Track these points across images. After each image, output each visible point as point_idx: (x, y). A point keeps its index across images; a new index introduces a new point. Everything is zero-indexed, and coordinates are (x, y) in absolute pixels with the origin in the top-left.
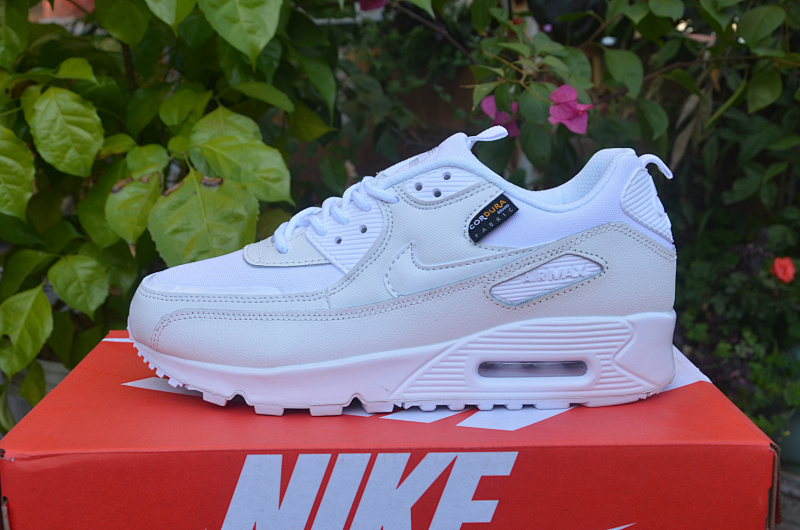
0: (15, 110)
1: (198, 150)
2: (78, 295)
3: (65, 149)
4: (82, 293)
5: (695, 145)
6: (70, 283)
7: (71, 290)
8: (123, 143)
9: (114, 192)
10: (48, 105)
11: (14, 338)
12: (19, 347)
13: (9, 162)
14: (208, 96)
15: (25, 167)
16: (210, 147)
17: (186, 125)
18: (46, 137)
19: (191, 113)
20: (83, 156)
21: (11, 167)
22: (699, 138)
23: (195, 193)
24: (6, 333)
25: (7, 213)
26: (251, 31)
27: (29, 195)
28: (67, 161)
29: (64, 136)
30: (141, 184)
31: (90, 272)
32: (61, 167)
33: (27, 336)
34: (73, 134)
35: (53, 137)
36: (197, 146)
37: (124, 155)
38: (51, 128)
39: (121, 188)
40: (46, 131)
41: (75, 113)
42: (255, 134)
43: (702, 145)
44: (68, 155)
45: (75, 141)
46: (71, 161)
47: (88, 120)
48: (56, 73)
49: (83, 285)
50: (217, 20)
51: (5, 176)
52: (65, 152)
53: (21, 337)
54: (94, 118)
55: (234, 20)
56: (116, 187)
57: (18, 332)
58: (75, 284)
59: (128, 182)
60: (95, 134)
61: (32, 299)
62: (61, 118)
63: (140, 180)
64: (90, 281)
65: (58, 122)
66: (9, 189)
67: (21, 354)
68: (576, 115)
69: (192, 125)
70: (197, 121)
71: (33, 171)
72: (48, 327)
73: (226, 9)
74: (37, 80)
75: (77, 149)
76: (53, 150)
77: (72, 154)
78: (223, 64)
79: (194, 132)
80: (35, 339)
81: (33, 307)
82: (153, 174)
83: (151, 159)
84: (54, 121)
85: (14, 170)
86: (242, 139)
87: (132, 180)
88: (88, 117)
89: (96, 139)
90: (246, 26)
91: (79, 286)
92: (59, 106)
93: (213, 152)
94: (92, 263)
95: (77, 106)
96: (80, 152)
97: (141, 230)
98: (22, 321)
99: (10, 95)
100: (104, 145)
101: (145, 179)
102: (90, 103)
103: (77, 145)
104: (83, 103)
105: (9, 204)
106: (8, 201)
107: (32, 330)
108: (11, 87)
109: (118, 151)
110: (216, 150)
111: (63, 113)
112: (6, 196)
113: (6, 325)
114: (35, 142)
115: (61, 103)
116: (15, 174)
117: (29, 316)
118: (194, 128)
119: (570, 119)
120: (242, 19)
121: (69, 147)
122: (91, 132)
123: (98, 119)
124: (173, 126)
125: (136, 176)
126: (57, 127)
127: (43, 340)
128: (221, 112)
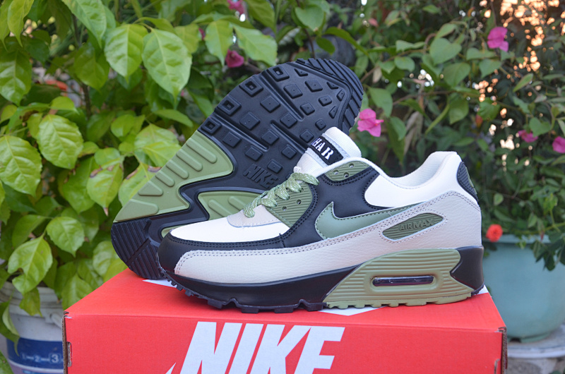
0: (24, 129)
1: (140, 151)
2: (66, 241)
3: (59, 152)
4: (67, 240)
5: (414, 143)
6: (61, 234)
7: (61, 238)
8: (92, 148)
9: (91, 177)
10: (47, 126)
11: (26, 270)
12: (29, 275)
13: (26, 160)
14: (142, 118)
15: (35, 163)
16: (149, 149)
17: (130, 136)
18: (47, 145)
19: (132, 129)
20: (70, 156)
21: (27, 164)
22: (416, 139)
23: (145, 176)
24: (21, 267)
25: (24, 192)
26: (174, 80)
27: (38, 181)
28: (60, 159)
29: (58, 144)
30: (107, 171)
31: (72, 227)
32: (57, 163)
33: (35, 268)
34: (64, 143)
35: (51, 145)
36: (140, 148)
37: (93, 155)
38: (50, 139)
39: (95, 175)
40: (46, 142)
41: (64, 130)
42: (174, 140)
43: (417, 142)
44: (61, 156)
45: (65, 147)
46: (63, 160)
47: (73, 134)
48: (50, 106)
49: (68, 235)
50: (154, 73)
51: (23, 169)
52: (59, 154)
53: (31, 269)
54: (77, 133)
55: (163, 73)
56: (92, 174)
57: (29, 266)
58: (63, 235)
59: (99, 171)
60: (78, 143)
61: (37, 245)
62: (55, 133)
63: (107, 169)
64: (72, 232)
65: (54, 136)
66: (25, 178)
67: (31, 279)
68: (374, 126)
69: (135, 136)
70: (138, 133)
71: (41, 166)
72: (49, 261)
73: (159, 67)
74: (39, 110)
75: (66, 152)
76: (51, 153)
77: (62, 155)
78: (148, 99)
79: (136, 140)
80: (41, 269)
81: (38, 250)
82: (115, 165)
83: (109, 157)
84: (51, 135)
85: (29, 165)
86: (166, 143)
87: (102, 169)
88: (74, 132)
89: (78, 146)
90: (171, 77)
91: (66, 236)
92: (55, 126)
93: (150, 151)
94: (73, 221)
95: (66, 126)
96: (68, 154)
97: (111, 199)
98: (31, 259)
99: (22, 120)
100: (84, 149)
101: (110, 168)
102: (75, 124)
103: (66, 149)
104: (69, 124)
105: (25, 186)
106: (24, 184)
107: (38, 264)
108: (23, 115)
109: (89, 152)
110: (153, 150)
111: (57, 130)
112: (24, 182)
113: (20, 261)
114: (40, 148)
115: (56, 124)
116: (29, 168)
117: (35, 255)
118: (136, 138)
119: (370, 128)
120: (168, 73)
121: (61, 151)
122: (74, 141)
123: (80, 134)
124: (121, 137)
125: (104, 167)
126: (53, 139)
127: (46, 270)
128: (152, 127)
